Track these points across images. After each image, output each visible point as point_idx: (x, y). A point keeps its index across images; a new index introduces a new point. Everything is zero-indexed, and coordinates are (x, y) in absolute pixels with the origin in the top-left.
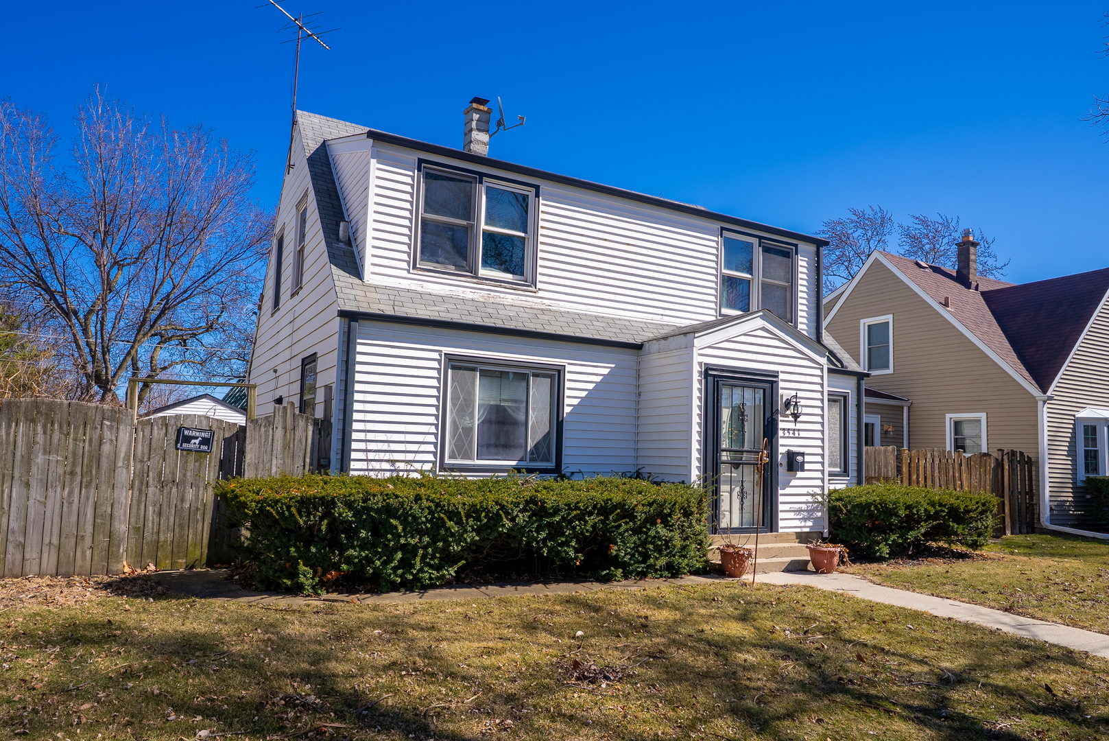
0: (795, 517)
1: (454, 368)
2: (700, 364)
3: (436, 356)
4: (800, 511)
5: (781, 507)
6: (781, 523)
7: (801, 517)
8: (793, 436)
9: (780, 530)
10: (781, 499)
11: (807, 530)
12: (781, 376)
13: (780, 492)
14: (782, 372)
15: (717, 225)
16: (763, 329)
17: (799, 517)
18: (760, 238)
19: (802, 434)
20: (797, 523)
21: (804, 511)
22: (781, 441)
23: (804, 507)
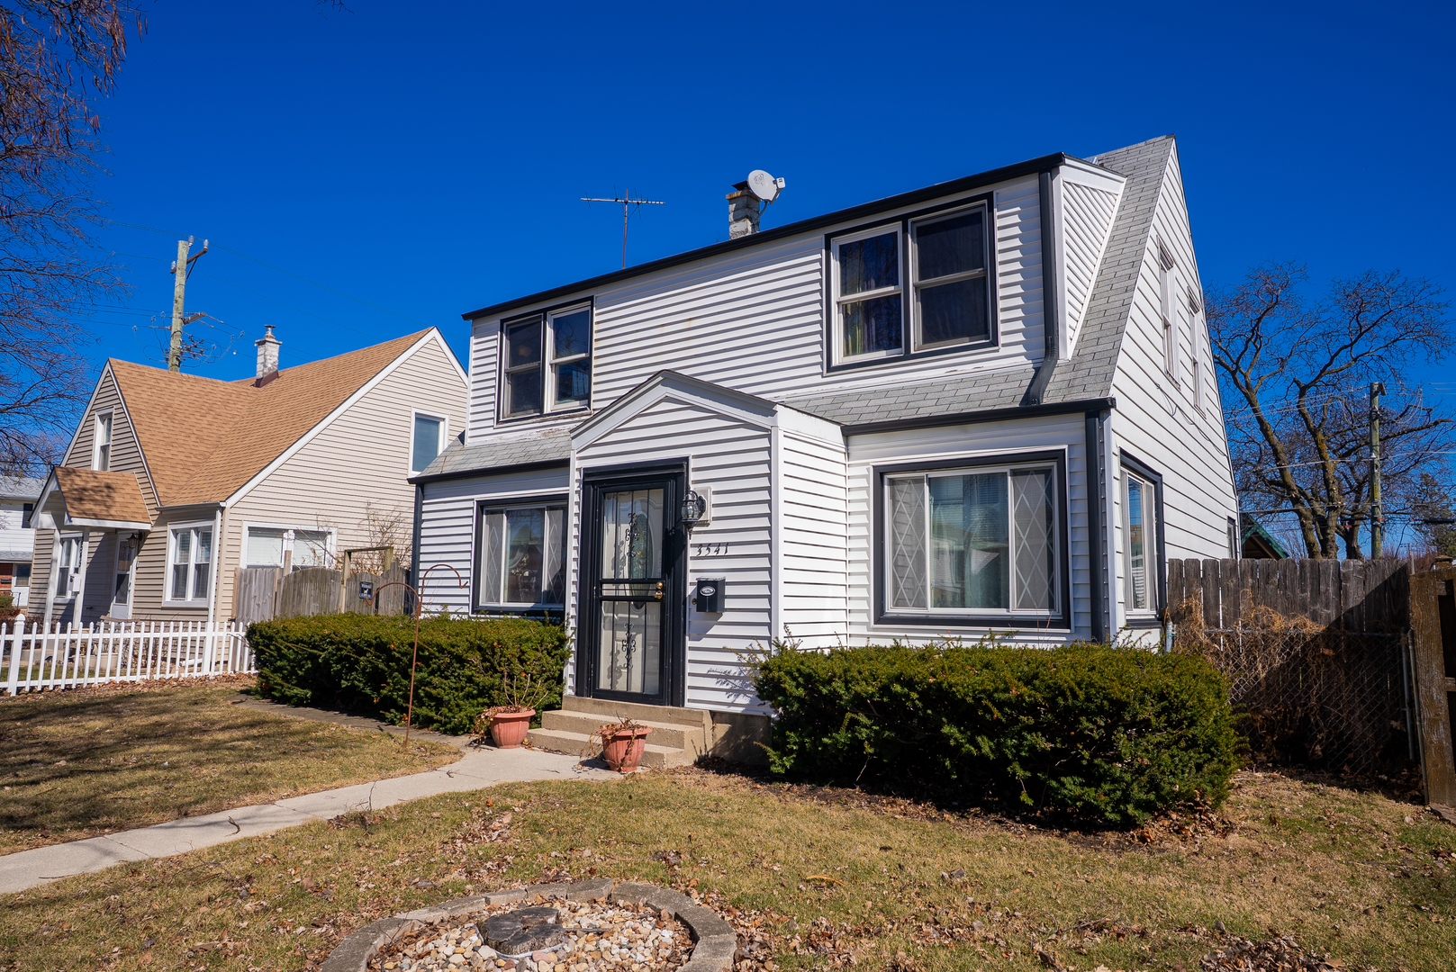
0: (718, 686)
1: (488, 513)
2: (579, 470)
3: (470, 504)
4: (726, 677)
5: (689, 668)
6: (689, 694)
7: (728, 687)
8: (715, 554)
9: (687, 704)
10: (689, 655)
11: (739, 710)
12: (693, 464)
13: (689, 643)
14: (696, 457)
15: (818, 237)
16: (667, 399)
17: (724, 687)
18: (904, 218)
19: (732, 551)
20: (722, 697)
21: (734, 677)
22: (691, 565)
23: (734, 670)
